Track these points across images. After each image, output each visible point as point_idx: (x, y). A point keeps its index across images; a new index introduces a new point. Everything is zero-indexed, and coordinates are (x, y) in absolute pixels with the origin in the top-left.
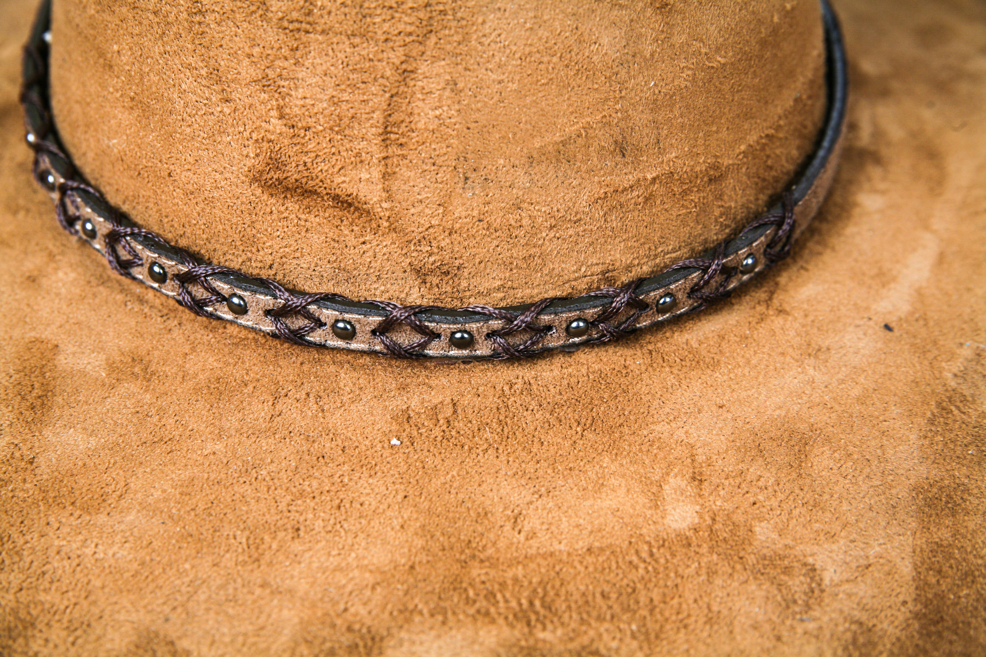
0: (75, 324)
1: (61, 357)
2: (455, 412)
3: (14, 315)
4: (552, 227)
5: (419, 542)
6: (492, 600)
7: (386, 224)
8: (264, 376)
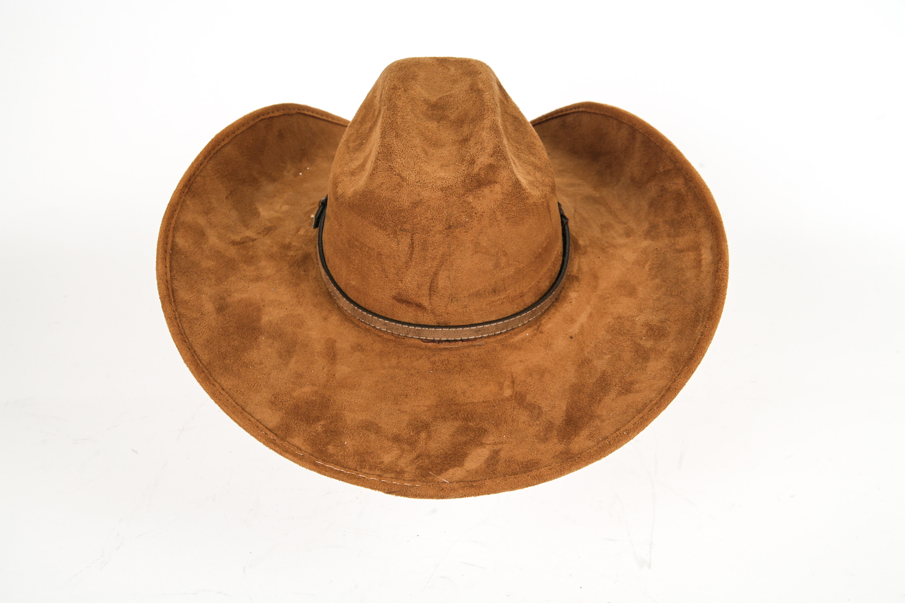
0: (340, 333)
1: (337, 344)
2: (448, 362)
3: (322, 330)
4: (475, 312)
5: (438, 399)
6: (458, 415)
7: (430, 311)
8: (395, 351)
